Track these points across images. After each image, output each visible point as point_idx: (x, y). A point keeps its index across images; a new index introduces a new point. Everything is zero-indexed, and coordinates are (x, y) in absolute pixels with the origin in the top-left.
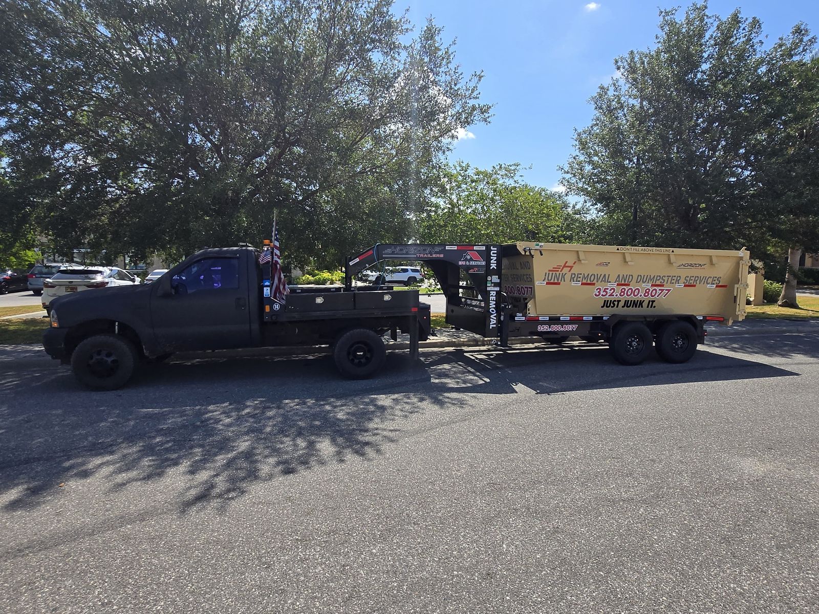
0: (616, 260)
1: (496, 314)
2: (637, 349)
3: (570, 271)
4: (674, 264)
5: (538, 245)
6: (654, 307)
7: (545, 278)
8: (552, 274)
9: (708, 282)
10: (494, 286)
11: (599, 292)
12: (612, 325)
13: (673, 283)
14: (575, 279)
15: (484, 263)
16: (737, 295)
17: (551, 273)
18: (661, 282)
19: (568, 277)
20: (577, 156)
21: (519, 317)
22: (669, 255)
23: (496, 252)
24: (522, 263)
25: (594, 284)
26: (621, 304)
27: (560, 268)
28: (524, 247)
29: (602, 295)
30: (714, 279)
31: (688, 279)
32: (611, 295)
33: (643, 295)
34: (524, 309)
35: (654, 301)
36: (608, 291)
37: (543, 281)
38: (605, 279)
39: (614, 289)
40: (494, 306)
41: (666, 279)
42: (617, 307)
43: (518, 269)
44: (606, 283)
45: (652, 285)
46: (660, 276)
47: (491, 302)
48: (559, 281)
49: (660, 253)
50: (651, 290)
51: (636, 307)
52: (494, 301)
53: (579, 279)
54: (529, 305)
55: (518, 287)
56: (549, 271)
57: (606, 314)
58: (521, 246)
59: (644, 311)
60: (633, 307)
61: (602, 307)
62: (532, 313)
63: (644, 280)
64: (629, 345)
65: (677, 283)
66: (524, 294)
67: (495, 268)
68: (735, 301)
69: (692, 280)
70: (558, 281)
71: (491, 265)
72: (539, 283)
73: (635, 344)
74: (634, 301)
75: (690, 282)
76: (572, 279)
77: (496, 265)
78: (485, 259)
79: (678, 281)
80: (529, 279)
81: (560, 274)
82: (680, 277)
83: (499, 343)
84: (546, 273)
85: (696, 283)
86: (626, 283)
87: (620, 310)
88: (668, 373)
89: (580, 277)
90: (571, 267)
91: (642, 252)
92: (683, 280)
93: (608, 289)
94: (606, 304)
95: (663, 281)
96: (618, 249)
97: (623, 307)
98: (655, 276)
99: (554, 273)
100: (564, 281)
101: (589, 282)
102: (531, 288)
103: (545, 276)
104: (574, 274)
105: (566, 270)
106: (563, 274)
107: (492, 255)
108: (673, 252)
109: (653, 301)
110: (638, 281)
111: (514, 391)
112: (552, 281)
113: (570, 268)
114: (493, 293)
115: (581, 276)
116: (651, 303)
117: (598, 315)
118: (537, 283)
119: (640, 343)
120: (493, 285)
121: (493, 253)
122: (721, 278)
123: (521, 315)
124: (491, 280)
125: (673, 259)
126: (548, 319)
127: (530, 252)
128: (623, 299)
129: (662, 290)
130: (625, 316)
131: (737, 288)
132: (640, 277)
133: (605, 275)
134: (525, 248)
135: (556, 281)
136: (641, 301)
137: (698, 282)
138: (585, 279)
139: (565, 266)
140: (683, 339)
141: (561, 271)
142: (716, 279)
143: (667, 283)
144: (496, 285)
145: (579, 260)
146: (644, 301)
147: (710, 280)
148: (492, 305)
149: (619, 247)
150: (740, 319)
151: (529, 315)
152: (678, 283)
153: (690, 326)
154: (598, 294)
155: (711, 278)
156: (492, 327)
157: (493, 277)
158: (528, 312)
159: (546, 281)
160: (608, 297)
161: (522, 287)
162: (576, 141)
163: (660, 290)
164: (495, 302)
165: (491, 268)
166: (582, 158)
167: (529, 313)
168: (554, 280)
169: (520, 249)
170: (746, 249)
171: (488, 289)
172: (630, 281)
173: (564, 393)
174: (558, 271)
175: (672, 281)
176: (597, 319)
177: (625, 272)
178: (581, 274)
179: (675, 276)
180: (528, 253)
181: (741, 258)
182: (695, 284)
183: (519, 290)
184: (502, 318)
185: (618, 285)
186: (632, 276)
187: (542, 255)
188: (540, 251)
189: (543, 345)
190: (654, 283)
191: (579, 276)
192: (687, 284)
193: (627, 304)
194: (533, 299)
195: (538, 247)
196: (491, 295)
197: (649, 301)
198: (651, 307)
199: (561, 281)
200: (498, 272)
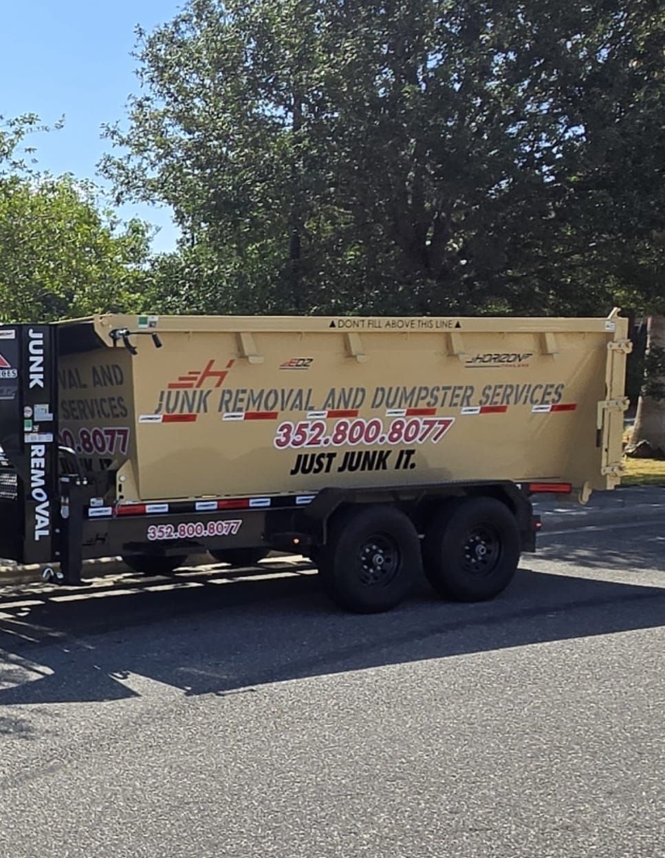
0: (325, 354)
1: (47, 504)
2: (383, 571)
3: (218, 385)
4: (461, 357)
5: (144, 321)
6: (413, 466)
7: (160, 405)
8: (178, 393)
9: (535, 399)
10: (40, 432)
11: (287, 435)
12: (328, 516)
13: (456, 405)
14: (231, 405)
15: (13, 374)
16: (603, 427)
17: (174, 391)
18: (429, 404)
19: (213, 401)
20: (148, 99)
21: (98, 508)
22: (448, 335)
23: (41, 343)
24: (99, 370)
25: (273, 416)
26: (338, 462)
27: (195, 379)
28: (111, 328)
29: (295, 443)
30: (549, 390)
31: (490, 393)
32: (315, 441)
33: (387, 437)
34: (107, 485)
35: (413, 452)
36: (308, 431)
37: (157, 412)
38: (302, 401)
39: (320, 426)
40: (42, 482)
41: (440, 394)
42: (328, 470)
43: (85, 386)
44: (303, 411)
45: (410, 413)
46: (426, 389)
47: (33, 471)
48: (194, 412)
49: (431, 330)
50: (406, 425)
51: (370, 468)
52: (40, 469)
53: (239, 405)
54: (122, 477)
55: (84, 432)
56: (171, 386)
57: (304, 490)
58: (103, 324)
59: (388, 477)
60: (363, 469)
61: (293, 472)
62: (128, 496)
63: (391, 401)
64: (364, 563)
65: (465, 403)
66: (102, 449)
67: (41, 384)
68: (599, 443)
69: (498, 395)
70: (190, 410)
71: (32, 376)
72: (146, 419)
73: (380, 560)
74: (367, 453)
75: (495, 400)
76: (224, 405)
77: (41, 376)
78: (16, 362)
79: (467, 400)
80: (118, 411)
81: (195, 392)
82: (472, 388)
83: (60, 576)
84: (162, 393)
85: (508, 403)
86: (349, 408)
87: (335, 478)
88: (468, 626)
89: (242, 400)
90: (223, 375)
91: (389, 329)
92: (477, 396)
93: (306, 426)
94: (303, 465)
95: (433, 401)
96: (333, 325)
97: (341, 470)
98: (415, 388)
99: (182, 391)
100: (206, 410)
101: (262, 410)
102: (124, 432)
103: (161, 400)
104: (230, 392)
105: (210, 382)
106: (202, 392)
107: (32, 351)
108: (458, 326)
109: (410, 453)
110: (377, 403)
111: (128, 693)
112: (177, 412)
113: (218, 378)
114: (39, 450)
115: (245, 396)
116: (405, 456)
117: (283, 494)
118: (141, 419)
119: (391, 556)
120: (36, 428)
121: (35, 347)
122: (563, 386)
123: (101, 502)
124: (32, 417)
125: (457, 345)
126: (166, 510)
127: (126, 341)
128: (341, 449)
129: (432, 423)
130: (353, 492)
131: (604, 410)
132: (380, 393)
133: (300, 392)
134: (114, 331)
135: (186, 412)
136: (382, 452)
137: (512, 398)
138: (254, 403)
139: (207, 373)
140: (488, 541)
141: (198, 386)
142: (553, 390)
143: (442, 405)
144: (44, 427)
145: (243, 356)
146: (389, 452)
147: (538, 395)
148: (37, 479)
149: (336, 319)
150: (610, 487)
151: (122, 502)
152: (468, 405)
153: (503, 508)
154: (283, 439)
155: (541, 387)
156: (40, 536)
157: (37, 407)
158: (118, 494)
159: (164, 412)
160: (306, 448)
161: (96, 432)
162: (143, 60)
163: (425, 423)
164: (42, 473)
165: (32, 385)
166: (160, 105)
167: (122, 497)
168: (182, 410)
169: (103, 334)
170: (620, 314)
171: (28, 439)
172: (357, 403)
173: (254, 688)
174: (190, 386)
175: (455, 400)
176: (282, 503)
177: (346, 380)
178: (244, 391)
179: (460, 388)
180: (120, 344)
181: (609, 336)
182: (504, 404)
183: (87, 441)
184: (65, 512)
185: (331, 415)
186: (363, 390)
187: (158, 345)
188: (155, 338)
189: (125, 578)
190: (413, 407)
191: (241, 396)
192: (488, 405)
193: (350, 462)
194: (128, 462)
195: (144, 327)
196: (33, 454)
197: (402, 453)
198: (405, 467)
199: (198, 411)
200: (49, 394)
